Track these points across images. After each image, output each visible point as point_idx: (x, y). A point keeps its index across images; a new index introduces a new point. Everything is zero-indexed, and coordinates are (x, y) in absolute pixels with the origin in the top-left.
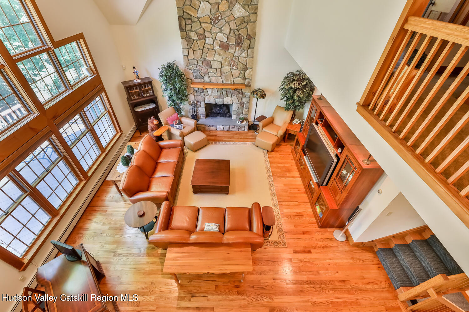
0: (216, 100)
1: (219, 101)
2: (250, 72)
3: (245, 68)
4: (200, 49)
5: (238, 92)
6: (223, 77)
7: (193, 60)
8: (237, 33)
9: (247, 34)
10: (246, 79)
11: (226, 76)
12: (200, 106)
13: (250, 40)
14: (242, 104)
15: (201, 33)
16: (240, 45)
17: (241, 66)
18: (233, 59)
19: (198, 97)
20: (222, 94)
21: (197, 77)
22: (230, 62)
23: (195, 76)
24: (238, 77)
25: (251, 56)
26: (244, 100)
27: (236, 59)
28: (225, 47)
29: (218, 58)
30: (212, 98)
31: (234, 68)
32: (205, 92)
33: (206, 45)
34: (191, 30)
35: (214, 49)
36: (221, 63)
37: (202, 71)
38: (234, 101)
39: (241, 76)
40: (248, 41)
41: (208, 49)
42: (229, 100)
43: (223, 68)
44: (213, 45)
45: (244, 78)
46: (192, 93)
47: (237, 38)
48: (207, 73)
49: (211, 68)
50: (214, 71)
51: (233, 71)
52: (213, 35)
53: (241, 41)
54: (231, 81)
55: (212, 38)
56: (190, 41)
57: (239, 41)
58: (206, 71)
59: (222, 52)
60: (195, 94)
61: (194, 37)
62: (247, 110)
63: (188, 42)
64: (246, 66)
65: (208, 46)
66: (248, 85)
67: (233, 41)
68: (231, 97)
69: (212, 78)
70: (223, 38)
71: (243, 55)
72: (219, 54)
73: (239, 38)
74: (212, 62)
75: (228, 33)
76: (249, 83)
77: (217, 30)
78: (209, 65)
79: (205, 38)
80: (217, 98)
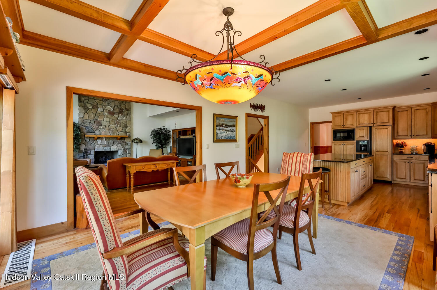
0: (105, 148)
1: (107, 149)
2: (130, 128)
3: (126, 127)
4: (93, 114)
5: (123, 141)
6: (110, 131)
7: (88, 120)
8: (119, 107)
9: (126, 108)
10: (127, 133)
11: (112, 131)
12: (90, 154)
13: (128, 111)
14: (125, 150)
15: (95, 105)
16: (122, 113)
17: (123, 124)
18: (118, 121)
19: (89, 146)
20: (109, 144)
21: (89, 131)
22: (115, 122)
23: (88, 131)
24: (122, 131)
25: (130, 119)
26: (127, 147)
27: (119, 120)
28: (112, 113)
29: (106, 119)
30: (100, 146)
31: (119, 126)
32: (95, 142)
33: (98, 111)
34: (88, 103)
35: (104, 114)
36: (109, 123)
37: (94, 127)
38: (119, 148)
39: (124, 131)
40: (127, 112)
41: (100, 114)
42: (116, 148)
43: (110, 126)
44: (103, 112)
45: (126, 132)
46: (83, 144)
47: (120, 109)
48: (97, 129)
49: (101, 125)
50: (104, 127)
51: (117, 128)
52: (103, 106)
53: (122, 111)
54: (117, 134)
55: (103, 108)
56: (86, 108)
57: (121, 111)
58: (97, 127)
59: (109, 116)
60: (87, 144)
61: (90, 106)
62: (130, 154)
63: (85, 109)
64: (126, 125)
65: (100, 113)
66: (129, 137)
67: (117, 111)
68: (117, 146)
69: (102, 133)
70: (110, 109)
71: (124, 118)
72: (107, 117)
73: (121, 109)
74: (102, 122)
75: (114, 107)
76: (129, 135)
77: (106, 104)
78: (100, 123)
79: (98, 108)
80: (106, 147)
